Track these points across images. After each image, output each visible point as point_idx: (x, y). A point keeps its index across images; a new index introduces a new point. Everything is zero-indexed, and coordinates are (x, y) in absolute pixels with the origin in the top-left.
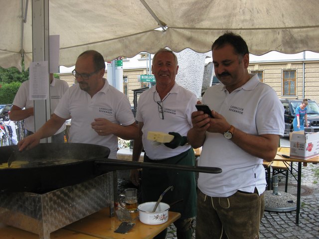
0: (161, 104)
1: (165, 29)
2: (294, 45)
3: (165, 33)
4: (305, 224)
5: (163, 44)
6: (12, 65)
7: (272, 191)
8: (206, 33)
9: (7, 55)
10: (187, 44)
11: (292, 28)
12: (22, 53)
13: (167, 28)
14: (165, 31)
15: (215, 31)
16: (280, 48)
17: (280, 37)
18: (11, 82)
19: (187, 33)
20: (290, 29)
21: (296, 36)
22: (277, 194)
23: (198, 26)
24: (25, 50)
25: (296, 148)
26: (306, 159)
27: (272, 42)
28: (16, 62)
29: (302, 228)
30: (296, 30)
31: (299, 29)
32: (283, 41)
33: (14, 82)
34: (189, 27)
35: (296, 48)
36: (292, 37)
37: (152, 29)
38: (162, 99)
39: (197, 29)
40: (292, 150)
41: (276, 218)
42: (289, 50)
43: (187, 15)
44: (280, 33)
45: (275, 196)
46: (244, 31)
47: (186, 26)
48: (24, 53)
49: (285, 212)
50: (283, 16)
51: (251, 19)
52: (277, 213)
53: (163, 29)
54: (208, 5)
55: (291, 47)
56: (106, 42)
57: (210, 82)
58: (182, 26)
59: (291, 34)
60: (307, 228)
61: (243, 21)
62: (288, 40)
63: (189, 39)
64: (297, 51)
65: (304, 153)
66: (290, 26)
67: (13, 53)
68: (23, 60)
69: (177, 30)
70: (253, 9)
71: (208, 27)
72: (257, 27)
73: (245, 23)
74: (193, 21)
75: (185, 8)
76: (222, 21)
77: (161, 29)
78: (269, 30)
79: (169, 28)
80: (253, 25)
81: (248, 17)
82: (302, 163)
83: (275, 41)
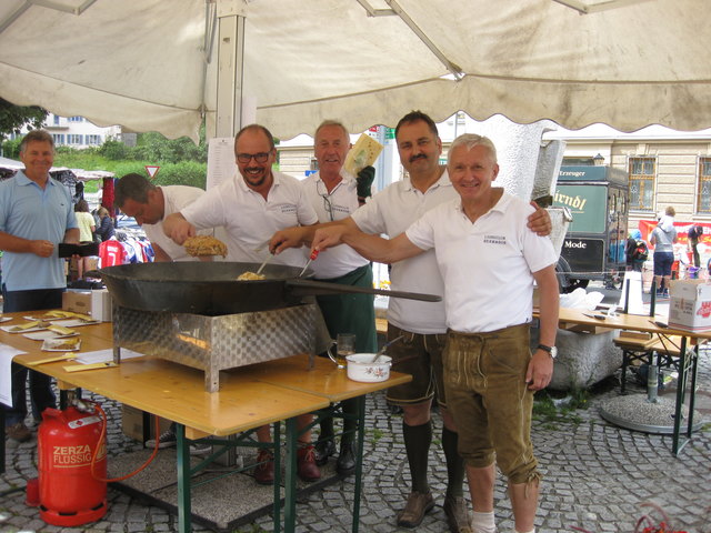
0: (329, 198)
1: (461, 77)
2: (695, 115)
3: (460, 83)
4: (691, 457)
5: (454, 104)
6: (183, 133)
7: (646, 396)
8: (533, 88)
9: (179, 113)
10: (498, 106)
11: (691, 82)
12: (202, 110)
13: (463, 74)
14: (459, 80)
16: (667, 119)
17: (667, 98)
18: (179, 160)
19: (499, 86)
20: (689, 85)
21: (698, 97)
22: (655, 402)
23: (517, 73)
24: (208, 106)
25: (680, 311)
26: (697, 332)
27: (653, 108)
28: (191, 127)
29: (680, 461)
30: (699, 86)
31: (704, 85)
32: (673, 106)
33: (185, 162)
34: (501, 75)
35: (700, 120)
36: (691, 99)
37: (436, 76)
39: (517, 79)
40: (673, 314)
41: (641, 442)
42: (685, 122)
43: (494, 54)
44: (669, 90)
45: (650, 405)
46: (602, 85)
47: (497, 73)
48: (206, 111)
49: (663, 435)
50: (670, 59)
51: (611, 65)
52: (647, 434)
53: (456, 76)
54: (530, 38)
55: (689, 118)
57: (550, 180)
58: (488, 72)
59: (689, 94)
60: (691, 463)
61: (598, 67)
62: (684, 105)
63: (502, 97)
64: (700, 125)
65: (692, 320)
66: (687, 79)
67: (187, 112)
68: (204, 124)
69: (480, 78)
70: (612, 47)
72: (624, 79)
73: (601, 72)
74: (507, 65)
75: (489, 43)
76: (560, 66)
77: (451, 77)
78: (647, 85)
79: (467, 75)
81: (605, 60)
82: (689, 339)
83: (657, 105)
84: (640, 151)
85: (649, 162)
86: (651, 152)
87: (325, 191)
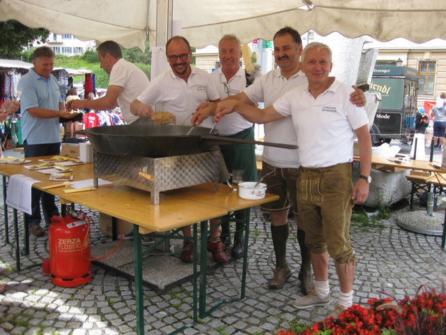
0: (228, 85)
1: (311, 8)
3: (311, 12)
5: (307, 25)
6: (135, 44)
7: (426, 212)
8: (358, 15)
9: (132, 32)
10: (335, 26)
12: (147, 30)
13: (313, 6)
14: (310, 10)
15: (368, 12)
16: (445, 35)
19: (336, 13)
22: (431, 215)
23: (347, 5)
24: (151, 27)
27: (436, 28)
28: (140, 41)
34: (337, 6)
37: (296, 7)
38: (228, 81)
39: (347, 9)
40: (445, 160)
45: (428, 218)
46: (403, 13)
47: (335, 5)
48: (149, 30)
49: (436, 236)
52: (425, 235)
53: (308, 7)
56: (242, 21)
57: (368, 74)
58: (329, 5)
61: (401, 1)
63: (338, 21)
67: (137, 31)
68: (148, 39)
69: (324, 9)
71: (359, 7)
72: (418, 8)
73: (403, 4)
77: (305, 8)
78: (432, 12)
79: (315, 6)
80: (412, 6)
83: (439, 26)
84: (426, 57)
85: (432, 64)
86: (433, 58)
87: (225, 80)
